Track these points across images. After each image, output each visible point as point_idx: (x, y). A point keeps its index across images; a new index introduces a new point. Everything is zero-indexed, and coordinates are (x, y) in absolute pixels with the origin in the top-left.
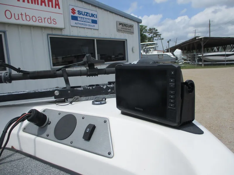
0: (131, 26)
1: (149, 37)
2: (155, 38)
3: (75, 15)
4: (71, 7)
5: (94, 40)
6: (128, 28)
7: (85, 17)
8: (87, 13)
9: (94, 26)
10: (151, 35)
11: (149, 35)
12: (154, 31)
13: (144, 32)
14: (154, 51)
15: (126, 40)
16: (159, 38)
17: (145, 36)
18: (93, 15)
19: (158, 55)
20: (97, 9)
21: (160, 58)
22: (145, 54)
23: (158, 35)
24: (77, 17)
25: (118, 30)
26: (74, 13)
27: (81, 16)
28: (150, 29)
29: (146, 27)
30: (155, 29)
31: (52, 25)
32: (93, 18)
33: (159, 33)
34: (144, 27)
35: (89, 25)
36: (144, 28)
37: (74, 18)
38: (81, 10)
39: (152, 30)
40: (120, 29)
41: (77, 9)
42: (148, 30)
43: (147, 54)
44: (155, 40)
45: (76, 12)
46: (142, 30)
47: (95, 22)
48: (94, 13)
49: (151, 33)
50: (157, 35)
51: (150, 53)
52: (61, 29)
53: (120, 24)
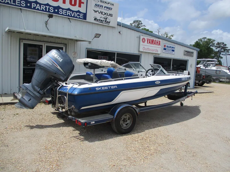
0: (192, 53)
1: (215, 51)
2: (222, 53)
3: (165, 48)
4: (164, 44)
5: (171, 59)
6: (190, 54)
7: (169, 48)
8: (170, 47)
9: (173, 53)
10: (218, 49)
11: (216, 49)
12: (222, 46)
13: (211, 46)
14: (213, 67)
15: (188, 60)
16: (227, 53)
17: (212, 50)
18: (173, 48)
19: (216, 71)
20: (176, 45)
21: (217, 73)
22: (204, 68)
23: (227, 50)
24: (166, 49)
25: (185, 55)
26: (165, 47)
27: (168, 48)
28: (218, 44)
29: (214, 41)
30: (224, 43)
31: (156, 53)
32: (173, 49)
33: (228, 48)
34: (212, 40)
35: (171, 52)
36: (212, 42)
37: (165, 49)
38: (168, 45)
39: (220, 44)
40: (186, 54)
41: (166, 45)
42: (215, 44)
43: (206, 68)
44: (223, 55)
45: (166, 46)
46: (210, 44)
47: (173, 51)
48: (173, 46)
49: (219, 48)
50: (224, 50)
51: (209, 68)
52: (159, 54)
53: (186, 52)
